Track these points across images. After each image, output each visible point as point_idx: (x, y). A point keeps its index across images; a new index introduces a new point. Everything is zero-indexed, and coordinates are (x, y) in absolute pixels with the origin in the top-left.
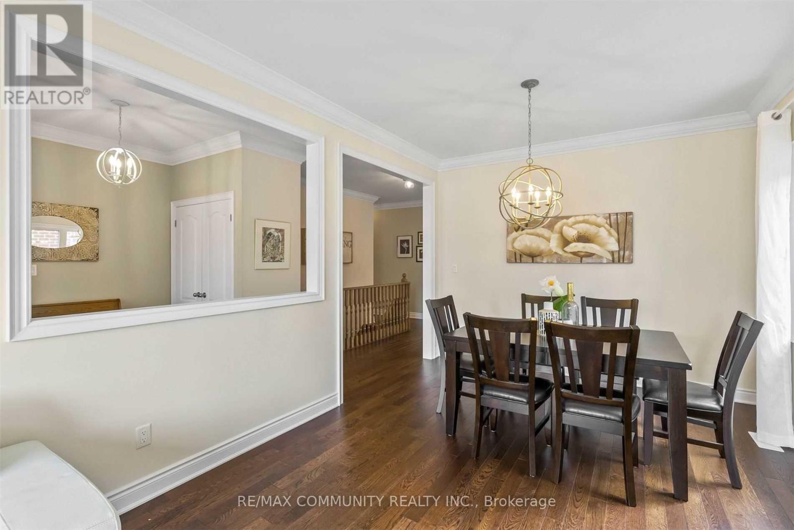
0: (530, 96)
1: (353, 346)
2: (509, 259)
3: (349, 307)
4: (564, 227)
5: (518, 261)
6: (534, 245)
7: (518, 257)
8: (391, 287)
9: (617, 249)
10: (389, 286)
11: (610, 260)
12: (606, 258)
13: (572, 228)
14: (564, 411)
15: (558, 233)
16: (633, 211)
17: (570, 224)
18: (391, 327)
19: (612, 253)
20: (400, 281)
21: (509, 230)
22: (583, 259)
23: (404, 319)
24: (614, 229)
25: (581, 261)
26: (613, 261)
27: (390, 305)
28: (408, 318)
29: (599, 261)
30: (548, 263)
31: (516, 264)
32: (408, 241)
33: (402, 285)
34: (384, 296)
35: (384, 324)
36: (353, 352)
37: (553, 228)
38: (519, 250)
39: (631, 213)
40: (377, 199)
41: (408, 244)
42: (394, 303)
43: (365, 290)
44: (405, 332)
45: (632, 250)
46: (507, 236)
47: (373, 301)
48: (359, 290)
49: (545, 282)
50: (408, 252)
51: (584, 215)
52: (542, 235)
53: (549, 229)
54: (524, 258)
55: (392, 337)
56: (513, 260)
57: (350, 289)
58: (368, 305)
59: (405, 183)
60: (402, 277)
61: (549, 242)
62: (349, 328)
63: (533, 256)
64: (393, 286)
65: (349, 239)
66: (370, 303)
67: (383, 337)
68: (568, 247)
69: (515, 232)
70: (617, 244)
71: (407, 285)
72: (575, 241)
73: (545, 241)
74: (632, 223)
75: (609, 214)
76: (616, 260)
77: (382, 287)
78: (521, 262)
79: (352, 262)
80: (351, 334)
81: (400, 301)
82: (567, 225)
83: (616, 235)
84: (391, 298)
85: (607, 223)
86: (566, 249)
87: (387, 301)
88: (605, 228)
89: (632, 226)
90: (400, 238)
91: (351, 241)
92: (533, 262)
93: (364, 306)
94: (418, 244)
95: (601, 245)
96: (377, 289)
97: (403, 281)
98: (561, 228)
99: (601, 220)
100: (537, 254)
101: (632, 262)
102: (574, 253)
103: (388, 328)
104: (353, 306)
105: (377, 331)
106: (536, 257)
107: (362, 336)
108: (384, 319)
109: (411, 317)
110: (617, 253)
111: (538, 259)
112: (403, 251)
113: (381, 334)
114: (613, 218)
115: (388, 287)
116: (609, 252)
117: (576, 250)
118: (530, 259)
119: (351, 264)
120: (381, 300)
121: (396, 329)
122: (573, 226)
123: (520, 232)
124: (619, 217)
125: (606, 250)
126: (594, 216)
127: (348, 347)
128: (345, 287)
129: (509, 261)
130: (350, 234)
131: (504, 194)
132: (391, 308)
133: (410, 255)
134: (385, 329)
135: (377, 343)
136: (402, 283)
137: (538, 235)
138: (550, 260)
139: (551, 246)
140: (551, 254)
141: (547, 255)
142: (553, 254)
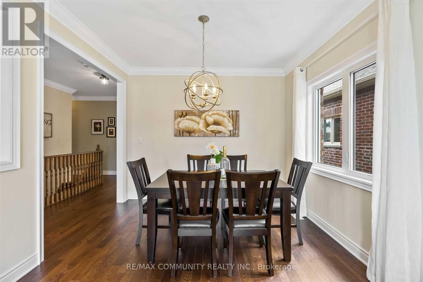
0: (203, 26)
1: (53, 202)
2: (176, 134)
3: (49, 172)
4: (207, 116)
5: (181, 135)
6: (191, 126)
7: (181, 133)
8: (88, 155)
9: (232, 129)
10: (87, 154)
11: (229, 135)
12: (228, 134)
13: (211, 117)
14: (234, 228)
15: (204, 120)
16: (239, 110)
17: (210, 115)
18: (88, 183)
19: (230, 131)
20: (96, 150)
21: (176, 117)
22: (216, 134)
23: (98, 176)
24: (231, 119)
25: (215, 136)
26: (231, 136)
27: (87, 168)
28: (102, 175)
29: (224, 135)
30: (198, 136)
31: (180, 137)
32: (100, 123)
33: (97, 153)
34: (82, 161)
35: (82, 181)
36: (53, 208)
37: (201, 117)
38: (182, 129)
39: (238, 111)
40: (75, 91)
41: (101, 125)
42: (90, 165)
43: (65, 158)
44: (99, 185)
45: (239, 130)
46: (175, 120)
47: (73, 165)
48: (59, 158)
49: (208, 146)
50: (100, 131)
51: (217, 111)
52: (195, 120)
53: (199, 117)
54: (185, 134)
55: (89, 190)
56: (178, 134)
57: (51, 158)
58: (68, 168)
59: (101, 80)
60: (97, 147)
61: (199, 124)
62: (49, 188)
63: (190, 132)
64: (90, 154)
65: (49, 118)
66: (70, 168)
67: (81, 191)
68: (208, 128)
69: (179, 118)
70: (232, 127)
71: (101, 153)
72: (212, 125)
73: (197, 124)
74: (239, 116)
75: (229, 111)
76: (232, 135)
77: (81, 155)
78: (183, 136)
79: (51, 137)
80: (51, 193)
81: (96, 164)
82: (208, 115)
83: (232, 122)
84: (88, 162)
85: (228, 115)
86: (208, 129)
87: (84, 164)
88: (227, 118)
89: (239, 118)
90: (94, 121)
91: (51, 121)
92: (190, 136)
93: (64, 169)
94: (108, 125)
95: (225, 127)
96: (76, 156)
97: (97, 150)
98: (205, 117)
99: (225, 114)
100: (192, 131)
101: (239, 136)
102: (212, 131)
103: (86, 184)
104: (54, 171)
105: (76, 188)
106: (191, 133)
107: (62, 193)
108: (82, 178)
109: (103, 174)
110: (232, 131)
111: (193, 134)
112: (96, 130)
113: (80, 189)
114: (231, 113)
115: (85, 155)
116: (229, 131)
117: (213, 129)
118: (188, 134)
119: (51, 138)
120: (79, 164)
121: (93, 184)
122: (211, 116)
123: (182, 118)
124: (233, 112)
125: (227, 130)
126: (222, 111)
127: (48, 204)
128: (45, 156)
129: (176, 135)
130: (50, 115)
131: (189, 87)
132: (88, 169)
133: (102, 133)
134: (83, 185)
135: (77, 196)
136: (97, 152)
137: (192, 120)
138: (199, 135)
139: (200, 127)
140: (200, 131)
141: (198, 132)
142: (201, 132)
